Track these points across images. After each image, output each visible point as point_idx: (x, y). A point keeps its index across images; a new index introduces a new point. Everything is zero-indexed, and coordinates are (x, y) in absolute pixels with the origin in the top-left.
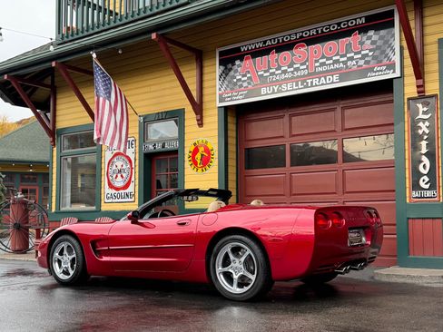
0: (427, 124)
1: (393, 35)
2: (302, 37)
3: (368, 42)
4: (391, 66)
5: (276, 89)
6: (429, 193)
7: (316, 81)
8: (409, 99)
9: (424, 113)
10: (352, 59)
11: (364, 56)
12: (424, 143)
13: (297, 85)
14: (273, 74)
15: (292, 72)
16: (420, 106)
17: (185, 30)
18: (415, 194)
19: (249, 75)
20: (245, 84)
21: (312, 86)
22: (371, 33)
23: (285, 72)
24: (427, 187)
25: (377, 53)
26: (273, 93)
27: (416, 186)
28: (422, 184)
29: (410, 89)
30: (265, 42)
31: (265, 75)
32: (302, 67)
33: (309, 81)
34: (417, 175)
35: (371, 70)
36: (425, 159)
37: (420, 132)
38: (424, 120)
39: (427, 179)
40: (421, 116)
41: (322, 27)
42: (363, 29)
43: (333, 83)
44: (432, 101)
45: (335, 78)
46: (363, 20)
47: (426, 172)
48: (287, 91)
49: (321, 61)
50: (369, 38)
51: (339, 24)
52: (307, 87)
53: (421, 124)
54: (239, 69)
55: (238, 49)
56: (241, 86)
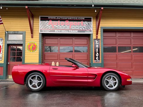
0: (98, 45)
1: (91, 24)
2: (68, 19)
3: (85, 24)
4: (91, 31)
5: (60, 31)
6: (98, 61)
7: (71, 31)
8: (94, 39)
9: (97, 43)
10: (81, 27)
11: (84, 27)
12: (97, 50)
13: (66, 31)
14: (59, 27)
15: (65, 28)
16: (96, 41)
17: (38, 8)
18: (95, 61)
19: (51, 26)
20: (50, 28)
21: (70, 32)
22: (86, 22)
23: (62, 27)
24: (98, 59)
25: (87, 27)
26: (59, 32)
27: (95, 59)
28: (97, 59)
29: (94, 37)
30: (56, 18)
31: (56, 27)
32: (67, 27)
33: (70, 31)
34: (95, 57)
35: (86, 31)
36: (97, 53)
37: (96, 47)
38: (97, 44)
39: (98, 58)
40: (96, 43)
41: (73, 18)
42: (84, 21)
43: (76, 32)
44: (99, 40)
45: (77, 31)
46: (84, 19)
47: (97, 56)
48: (63, 32)
49: (73, 26)
50: (85, 23)
51: (78, 18)
52: (69, 32)
53: (96, 45)
54: (48, 23)
55: (47, 18)
56: (48, 28)
